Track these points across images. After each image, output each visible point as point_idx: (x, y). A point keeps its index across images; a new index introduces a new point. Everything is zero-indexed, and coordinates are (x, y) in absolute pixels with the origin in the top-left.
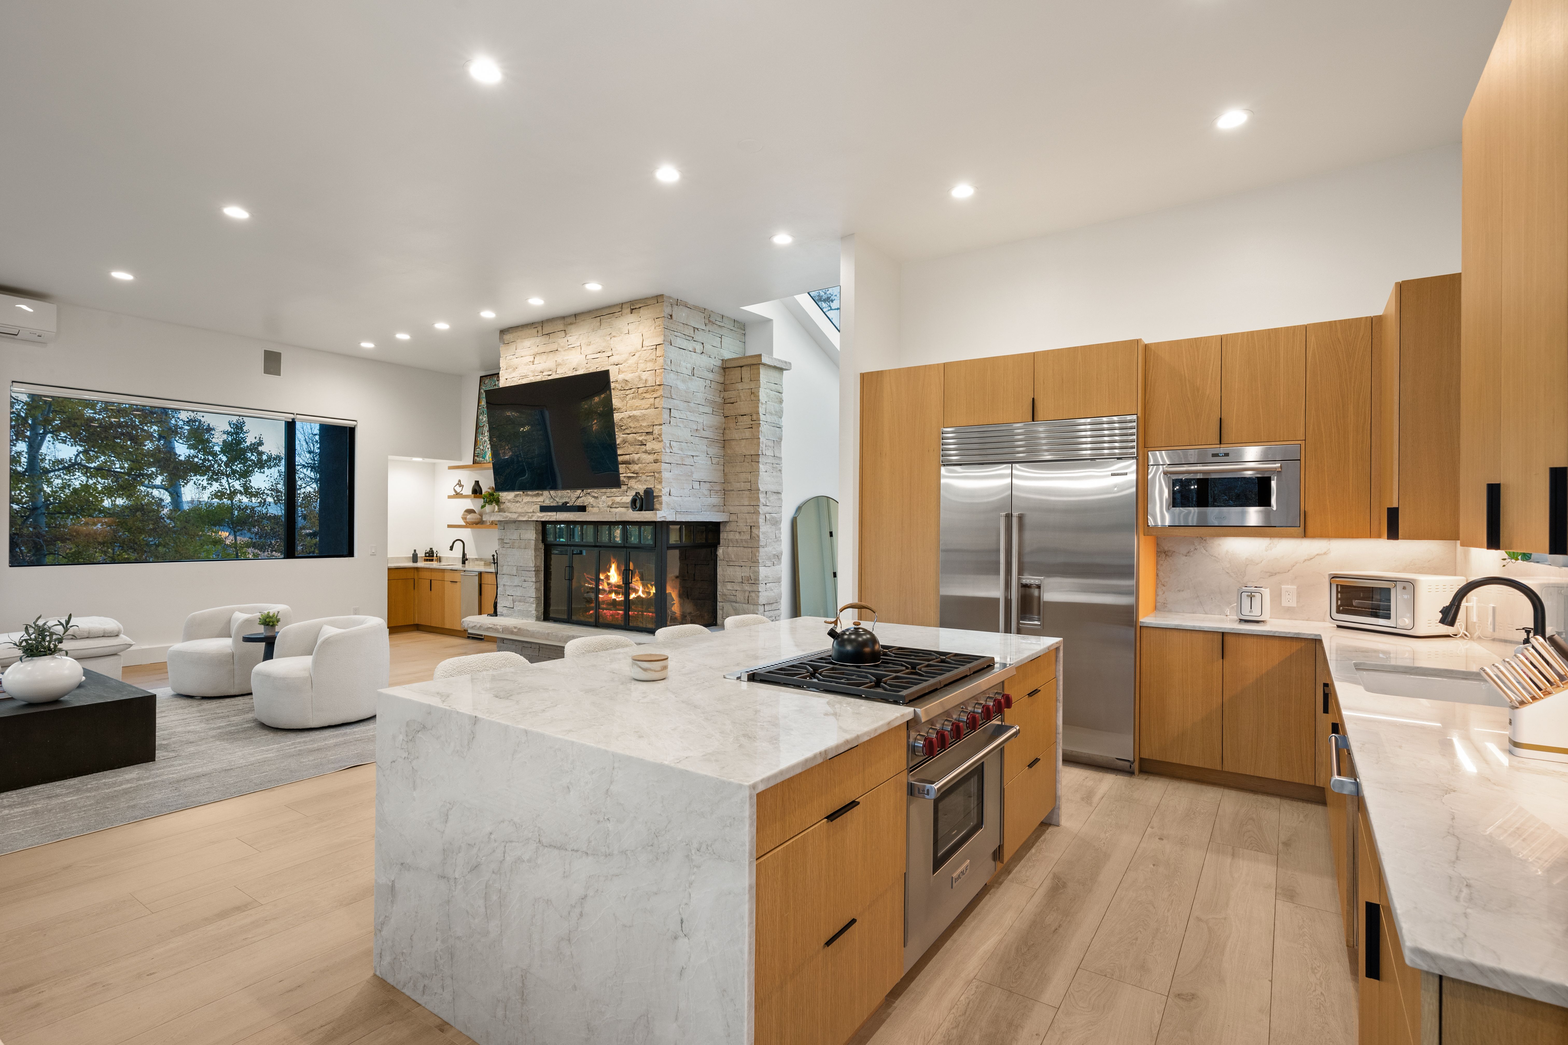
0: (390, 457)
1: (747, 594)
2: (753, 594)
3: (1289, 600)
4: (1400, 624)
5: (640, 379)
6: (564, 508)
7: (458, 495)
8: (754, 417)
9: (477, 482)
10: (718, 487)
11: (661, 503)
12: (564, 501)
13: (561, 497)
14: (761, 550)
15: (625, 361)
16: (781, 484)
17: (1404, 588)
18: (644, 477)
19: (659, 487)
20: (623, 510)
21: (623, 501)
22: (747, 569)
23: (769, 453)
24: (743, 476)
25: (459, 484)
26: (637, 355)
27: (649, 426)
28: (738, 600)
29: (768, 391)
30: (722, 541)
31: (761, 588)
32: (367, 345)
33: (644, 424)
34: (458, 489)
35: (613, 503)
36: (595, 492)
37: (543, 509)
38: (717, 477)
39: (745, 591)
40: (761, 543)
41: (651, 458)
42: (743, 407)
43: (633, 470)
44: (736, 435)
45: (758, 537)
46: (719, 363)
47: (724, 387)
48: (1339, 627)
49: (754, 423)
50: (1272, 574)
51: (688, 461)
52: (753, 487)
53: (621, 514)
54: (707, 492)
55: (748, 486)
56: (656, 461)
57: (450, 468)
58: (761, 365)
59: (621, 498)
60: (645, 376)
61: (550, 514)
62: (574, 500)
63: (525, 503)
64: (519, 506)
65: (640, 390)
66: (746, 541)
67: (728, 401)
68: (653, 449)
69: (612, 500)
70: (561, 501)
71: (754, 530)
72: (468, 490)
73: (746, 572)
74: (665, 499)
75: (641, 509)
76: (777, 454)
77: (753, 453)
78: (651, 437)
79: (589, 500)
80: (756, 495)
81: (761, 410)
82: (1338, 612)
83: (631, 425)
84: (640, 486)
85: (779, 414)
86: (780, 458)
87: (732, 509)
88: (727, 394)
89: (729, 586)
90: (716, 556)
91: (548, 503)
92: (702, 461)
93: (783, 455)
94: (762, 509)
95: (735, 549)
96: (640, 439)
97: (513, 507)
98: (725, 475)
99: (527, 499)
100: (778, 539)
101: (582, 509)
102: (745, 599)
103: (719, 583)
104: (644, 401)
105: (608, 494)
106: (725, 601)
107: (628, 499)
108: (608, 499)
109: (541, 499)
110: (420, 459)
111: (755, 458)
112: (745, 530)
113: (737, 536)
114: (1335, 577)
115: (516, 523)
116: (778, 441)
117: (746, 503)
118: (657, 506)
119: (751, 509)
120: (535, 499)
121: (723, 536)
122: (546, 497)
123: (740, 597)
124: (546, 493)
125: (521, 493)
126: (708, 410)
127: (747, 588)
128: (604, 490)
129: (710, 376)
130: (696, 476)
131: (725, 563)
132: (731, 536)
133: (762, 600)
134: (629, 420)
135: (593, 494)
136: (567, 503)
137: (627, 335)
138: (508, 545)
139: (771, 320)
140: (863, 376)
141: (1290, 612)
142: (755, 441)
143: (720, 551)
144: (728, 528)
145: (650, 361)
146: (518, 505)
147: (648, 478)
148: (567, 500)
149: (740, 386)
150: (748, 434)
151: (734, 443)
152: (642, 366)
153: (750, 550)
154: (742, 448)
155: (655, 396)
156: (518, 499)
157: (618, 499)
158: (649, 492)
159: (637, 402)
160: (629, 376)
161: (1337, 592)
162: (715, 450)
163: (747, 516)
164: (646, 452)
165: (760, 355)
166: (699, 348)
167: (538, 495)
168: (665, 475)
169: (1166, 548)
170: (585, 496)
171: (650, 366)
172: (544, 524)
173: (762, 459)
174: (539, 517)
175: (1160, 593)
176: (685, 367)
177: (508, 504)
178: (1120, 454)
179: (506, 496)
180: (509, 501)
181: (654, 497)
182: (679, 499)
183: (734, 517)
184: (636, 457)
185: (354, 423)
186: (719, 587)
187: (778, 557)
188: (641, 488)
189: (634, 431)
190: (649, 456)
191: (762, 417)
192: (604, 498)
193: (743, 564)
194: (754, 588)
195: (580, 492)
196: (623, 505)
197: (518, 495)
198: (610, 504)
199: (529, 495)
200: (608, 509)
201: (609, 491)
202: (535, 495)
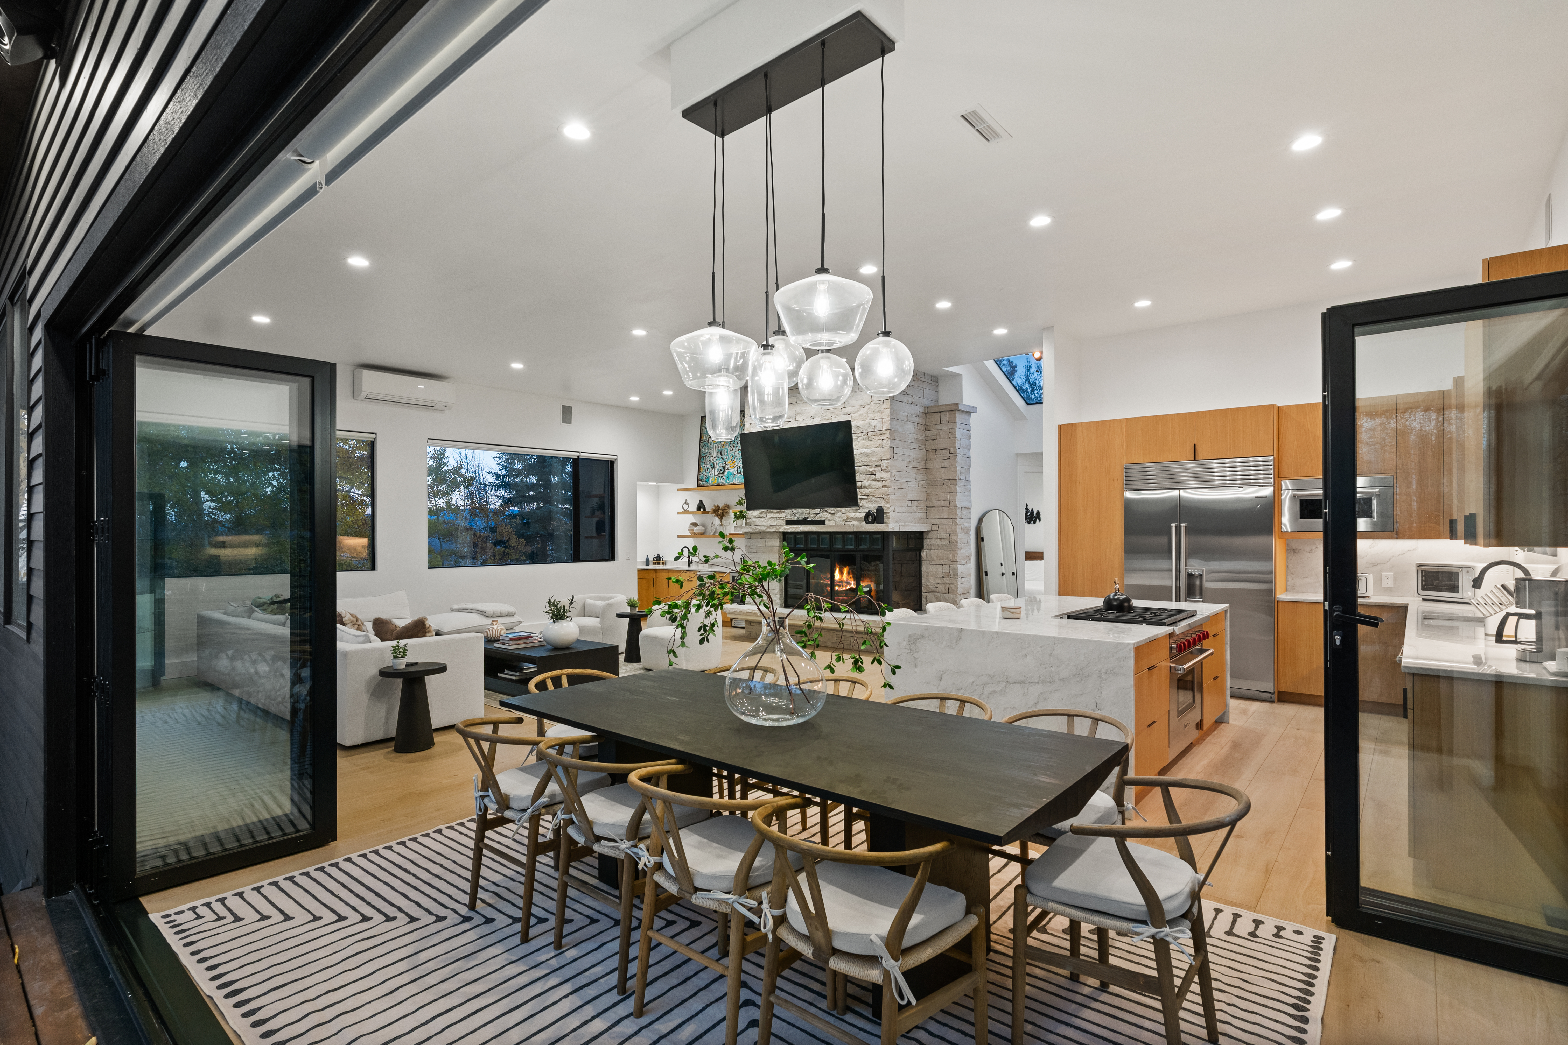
0: (638, 483)
1: (947, 586)
2: (953, 586)
3: (1388, 583)
4: (1465, 596)
5: (870, 425)
6: (805, 522)
7: (686, 512)
8: (952, 451)
9: (701, 501)
10: (922, 505)
11: (889, 518)
12: (804, 517)
13: (802, 514)
14: (959, 552)
15: (857, 412)
16: (970, 501)
17: (1468, 572)
18: (874, 498)
19: (887, 506)
20: (856, 523)
22: (947, 567)
23: (962, 478)
24: (942, 496)
25: (686, 503)
26: (867, 407)
27: (878, 460)
28: (940, 590)
29: (961, 430)
30: (925, 546)
31: (959, 581)
32: (634, 399)
33: (874, 459)
34: (686, 507)
35: (848, 518)
36: (832, 510)
37: (788, 523)
38: (922, 497)
39: (946, 584)
40: (959, 547)
41: (880, 484)
42: (943, 442)
43: (864, 493)
44: (937, 465)
45: (957, 542)
46: (922, 410)
47: (926, 428)
48: (1424, 600)
49: (951, 455)
50: (1374, 565)
51: (905, 486)
52: (952, 504)
53: (857, 527)
54: (915, 509)
55: (947, 503)
56: (884, 487)
57: (679, 490)
58: (957, 412)
60: (873, 423)
61: (795, 526)
62: (812, 515)
64: (764, 521)
65: (870, 434)
66: (946, 545)
67: (929, 438)
68: (881, 478)
69: (847, 516)
70: (801, 517)
71: (952, 537)
72: (693, 508)
73: (946, 569)
74: (891, 515)
75: (873, 522)
76: (968, 479)
77: (951, 478)
78: (880, 469)
79: (826, 516)
81: (957, 445)
82: (1423, 589)
83: (862, 459)
84: (870, 505)
85: (968, 448)
86: (969, 481)
87: (934, 522)
88: (927, 433)
89: (932, 580)
90: (920, 557)
91: (789, 518)
92: (913, 485)
93: (972, 479)
94: (959, 521)
95: (937, 551)
96: (871, 470)
97: (759, 522)
98: (927, 495)
99: (770, 515)
100: (969, 544)
101: (822, 522)
103: (923, 578)
104: (873, 442)
105: (843, 512)
106: (928, 592)
107: (862, 514)
109: (783, 515)
110: (655, 484)
111: (953, 482)
112: (945, 537)
113: (939, 542)
114: (1420, 565)
115: (762, 534)
116: (967, 469)
117: (946, 517)
118: (886, 520)
119: (951, 521)
120: (778, 515)
121: (926, 542)
122: (788, 514)
123: (941, 588)
124: (787, 511)
126: (916, 446)
127: (947, 581)
129: (917, 420)
130: (910, 497)
131: (928, 562)
132: (933, 542)
133: (960, 591)
134: (861, 456)
135: (830, 512)
136: (806, 518)
137: (858, 393)
138: (755, 551)
139: (961, 375)
140: (1060, 427)
141: (1388, 591)
142: (953, 469)
143: (924, 554)
144: (930, 536)
145: (878, 412)
146: (762, 519)
147: (878, 499)
148: (806, 516)
149: (939, 427)
150: (946, 463)
151: (934, 471)
152: (871, 416)
153: (949, 552)
154: (942, 474)
155: (882, 438)
156: (762, 515)
157: (852, 515)
158: (880, 510)
159: (867, 443)
160: (860, 423)
161: (1422, 576)
162: (920, 477)
163: (947, 526)
164: (875, 480)
165: (957, 404)
166: (910, 400)
167: (780, 512)
168: (891, 497)
169: (1294, 547)
170: (822, 512)
171: (878, 415)
172: (784, 533)
173: (958, 483)
174: (785, 529)
175: (1290, 579)
176: (903, 415)
177: (754, 520)
178: (1263, 483)
179: (753, 514)
180: (755, 517)
181: (883, 513)
182: (900, 514)
183: (935, 528)
184: (867, 483)
185: (615, 457)
186: (923, 581)
187: (969, 557)
188: (873, 507)
189: (865, 464)
190: (878, 483)
191: (958, 451)
192: (839, 514)
193: (943, 563)
194: (954, 581)
195: (817, 510)
196: (858, 520)
197: (762, 513)
198: (845, 518)
199: (772, 512)
200: (844, 523)
201: (844, 509)
202: (778, 512)
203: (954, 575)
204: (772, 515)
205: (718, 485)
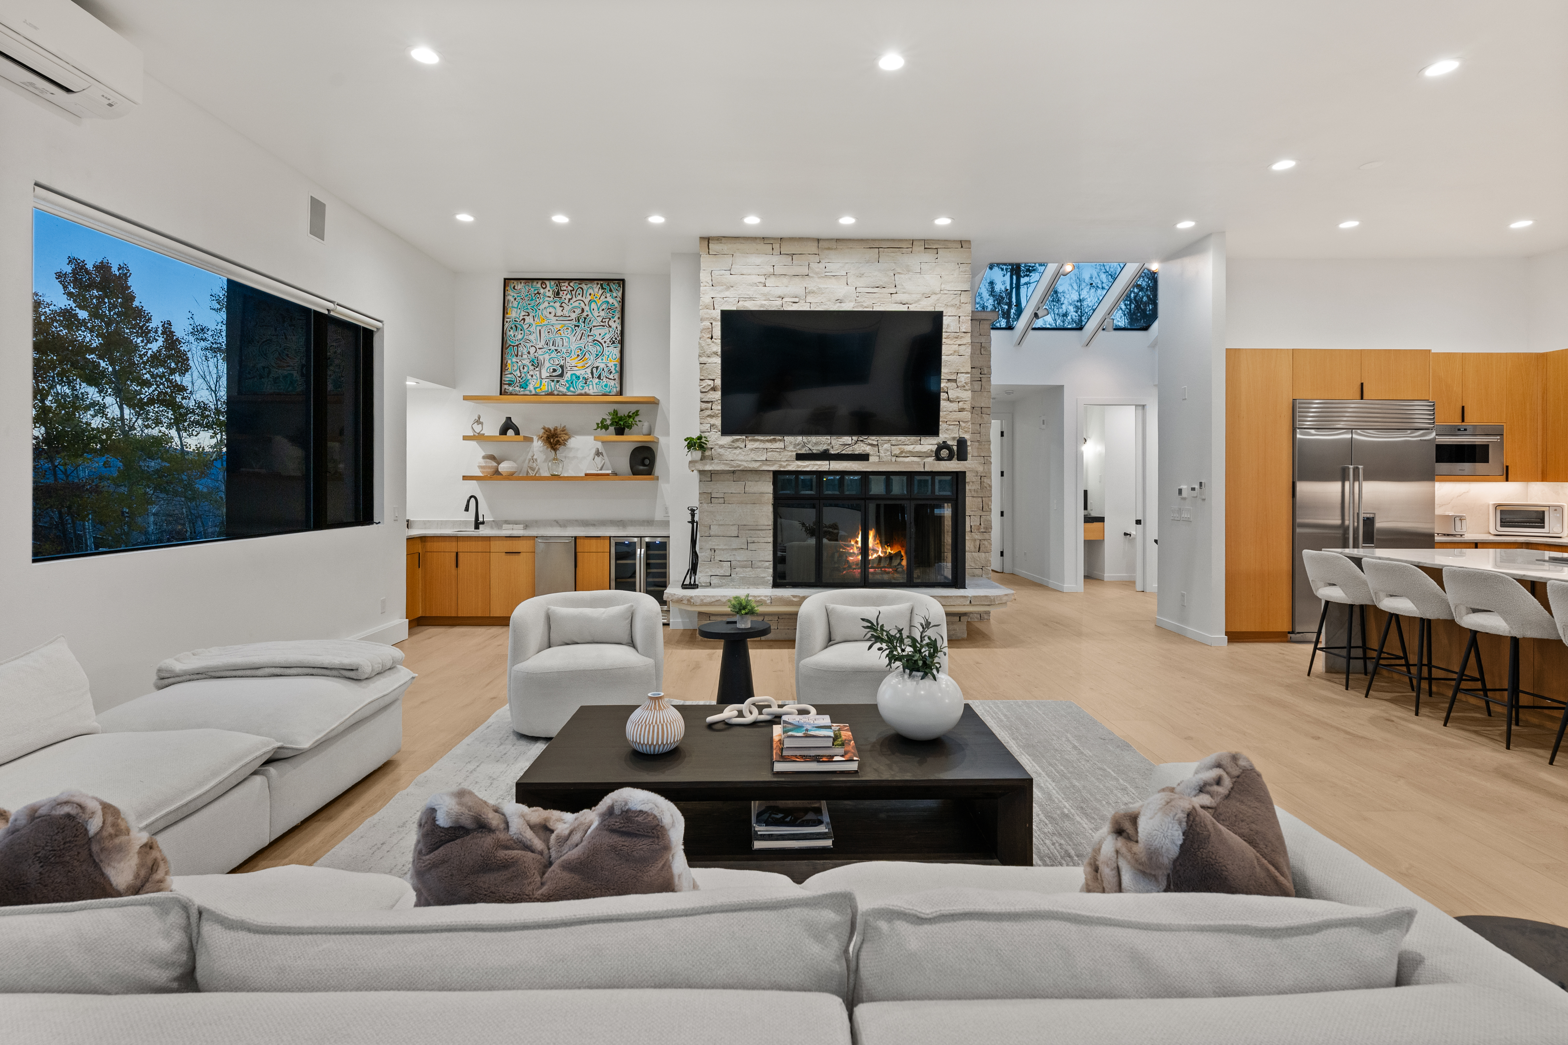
0: (408, 378)
1: (978, 543)
2: (986, 543)
6: (825, 456)
7: (477, 435)
9: (509, 419)
11: (970, 455)
13: (816, 444)
17: (1550, 510)
19: (969, 436)
21: (916, 450)
22: (977, 518)
26: (933, 297)
27: (951, 373)
33: (946, 370)
34: (477, 428)
35: (902, 452)
36: (873, 439)
37: (800, 457)
39: (975, 540)
57: (462, 398)
59: (913, 446)
62: (838, 447)
63: (752, 450)
64: (740, 453)
66: (976, 491)
68: (958, 398)
69: (900, 449)
70: (822, 448)
72: (492, 429)
75: (950, 458)
77: (983, 405)
78: (955, 385)
79: (863, 448)
80: (986, 446)
81: (991, 365)
82: (1502, 526)
97: (729, 454)
99: (751, 445)
101: (864, 457)
102: (975, 548)
105: (894, 442)
107: (936, 446)
108: (893, 447)
112: (974, 480)
117: (976, 454)
118: (964, 457)
119: (982, 460)
120: (768, 445)
122: (794, 443)
125: (744, 437)
127: (977, 536)
128: (887, 438)
135: (870, 442)
136: (826, 450)
137: (921, 274)
138: (721, 500)
140: (1231, 352)
146: (737, 451)
147: (951, 427)
148: (825, 447)
150: (976, 386)
153: (980, 499)
156: (736, 445)
157: (909, 448)
158: (963, 442)
161: (1500, 515)
167: (774, 440)
170: (856, 443)
172: (777, 473)
177: (722, 451)
178: (1425, 426)
179: (731, 441)
180: (722, 447)
185: (379, 324)
188: (953, 436)
190: (952, 404)
191: (990, 371)
192: (887, 446)
194: (986, 536)
195: (847, 439)
196: (926, 455)
197: (737, 440)
198: (897, 452)
199: (758, 440)
200: (894, 459)
201: (894, 439)
202: (768, 441)
203: (986, 528)
204: (756, 445)
205: (551, 394)
